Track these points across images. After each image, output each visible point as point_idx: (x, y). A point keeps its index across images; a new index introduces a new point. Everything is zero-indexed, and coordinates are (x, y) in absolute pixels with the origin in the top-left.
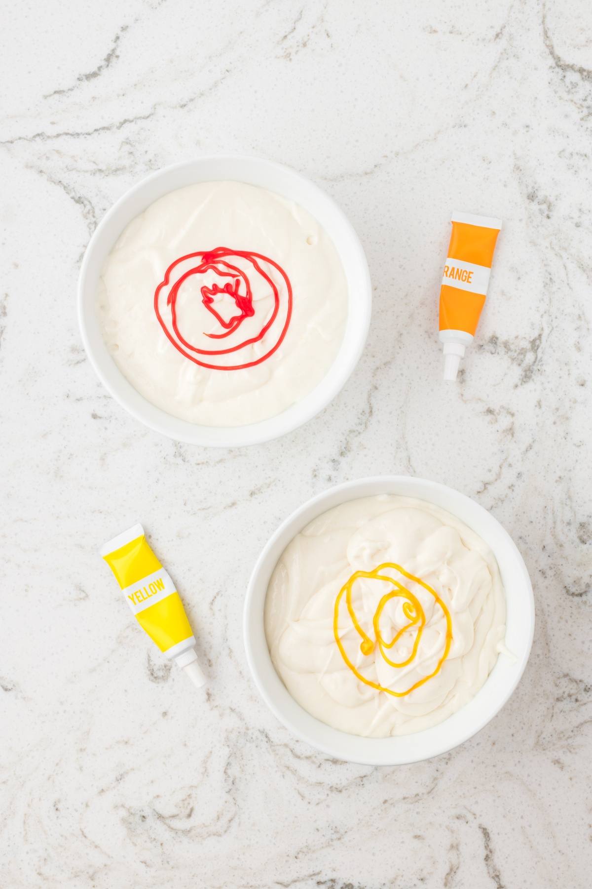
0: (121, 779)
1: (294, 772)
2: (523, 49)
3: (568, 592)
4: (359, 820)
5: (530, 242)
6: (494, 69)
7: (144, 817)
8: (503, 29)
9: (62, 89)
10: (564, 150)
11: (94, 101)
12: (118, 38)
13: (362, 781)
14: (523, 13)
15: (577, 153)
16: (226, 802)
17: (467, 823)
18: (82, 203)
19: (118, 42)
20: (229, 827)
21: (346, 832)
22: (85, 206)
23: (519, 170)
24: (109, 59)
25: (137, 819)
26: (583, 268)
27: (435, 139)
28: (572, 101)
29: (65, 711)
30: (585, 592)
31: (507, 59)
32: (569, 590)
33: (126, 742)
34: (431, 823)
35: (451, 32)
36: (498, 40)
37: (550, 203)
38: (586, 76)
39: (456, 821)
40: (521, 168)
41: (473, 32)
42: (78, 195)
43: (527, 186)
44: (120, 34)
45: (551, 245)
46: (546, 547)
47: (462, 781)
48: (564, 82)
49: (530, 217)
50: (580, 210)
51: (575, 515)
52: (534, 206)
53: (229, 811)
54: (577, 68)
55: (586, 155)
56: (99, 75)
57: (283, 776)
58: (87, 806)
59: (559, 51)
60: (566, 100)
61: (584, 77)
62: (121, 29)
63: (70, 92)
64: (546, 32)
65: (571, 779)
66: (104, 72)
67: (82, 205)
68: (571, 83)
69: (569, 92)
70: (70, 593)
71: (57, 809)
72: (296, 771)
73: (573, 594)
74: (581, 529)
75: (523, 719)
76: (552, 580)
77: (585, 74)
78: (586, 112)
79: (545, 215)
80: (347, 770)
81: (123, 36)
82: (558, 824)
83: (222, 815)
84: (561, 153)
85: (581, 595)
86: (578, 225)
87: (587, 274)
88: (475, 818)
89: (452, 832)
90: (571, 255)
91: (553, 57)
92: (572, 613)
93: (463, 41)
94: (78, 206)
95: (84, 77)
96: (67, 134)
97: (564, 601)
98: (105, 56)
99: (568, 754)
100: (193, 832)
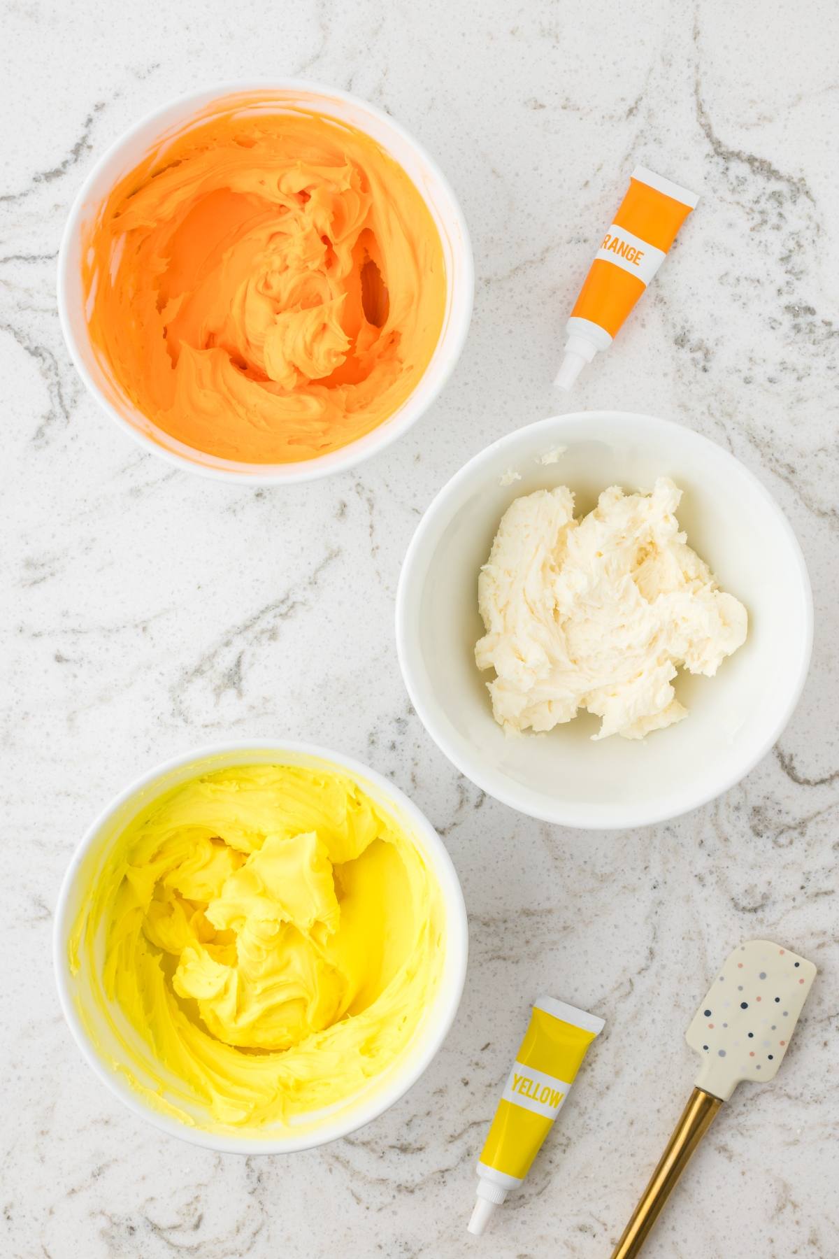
0: (99, 1175)
1: (346, 1164)
2: (668, 130)
3: (736, 905)
4: (439, 1232)
5: (679, 406)
6: (626, 159)
7: (132, 1228)
8: (639, 103)
9: (11, 194)
10: (726, 274)
11: (56, 210)
12: (90, 121)
13: (443, 1177)
14: (667, 79)
15: (746, 278)
16: (249, 1207)
17: (594, 1236)
18: (41, 355)
19: (91, 126)
20: (253, 1243)
21: (421, 1250)
22: (44, 360)
23: (663, 303)
24: (79, 151)
25: (123, 1230)
26: (755, 441)
27: (542, 260)
28: (738, 203)
29: (19, 1078)
30: (762, 906)
31: (646, 144)
32: (737, 903)
33: (107, 1122)
34: (542, 1237)
35: (564, 108)
36: (631, 117)
37: (707, 350)
38: (758, 168)
39: (579, 1234)
40: (666, 299)
41: (596, 107)
42: (35, 344)
43: (674, 326)
44: (94, 115)
45: (709, 410)
46: (704, 842)
47: (586, 1177)
48: (727, 176)
49: (679, 371)
50: (751, 359)
51: (746, 796)
52: (685, 355)
53: (252, 1220)
54: (744, 157)
55: (758, 281)
56: (64, 173)
57: (331, 1170)
58: (51, 1212)
59: (718, 133)
60: (730, 203)
61: (755, 169)
62: (95, 108)
63: (23, 199)
64: (701, 105)
65: (743, 1174)
66: (71, 169)
67: (40, 358)
68: (737, 177)
69: (733, 191)
70: (26, 910)
71: (8, 1218)
72: (348, 1162)
73: (744, 909)
74: (755, 816)
75: (673, 1087)
76: (713, 890)
77: (757, 164)
78: (758, 218)
79: (700, 366)
80: (422, 1161)
81: (98, 118)
82: (724, 1237)
83: (244, 1225)
84: (723, 278)
85: (755, 910)
86: (747, 381)
87: (761, 451)
88: (606, 1230)
89: (573, 1250)
90: (739, 424)
91: (711, 141)
92: (742, 936)
93: (581, 119)
94: (35, 360)
95: (43, 177)
96: (18, 258)
97: (731, 919)
98: (72, 146)
99: (739, 1137)
100: (202, 1250)
